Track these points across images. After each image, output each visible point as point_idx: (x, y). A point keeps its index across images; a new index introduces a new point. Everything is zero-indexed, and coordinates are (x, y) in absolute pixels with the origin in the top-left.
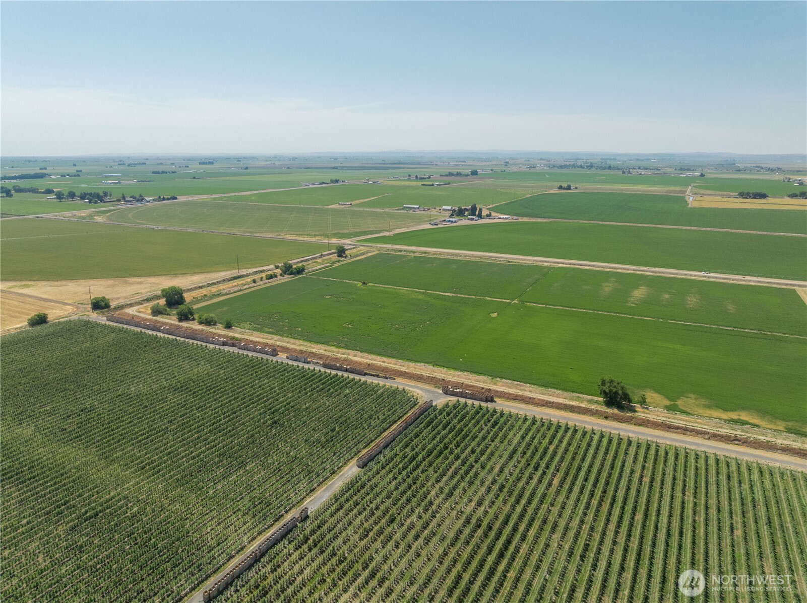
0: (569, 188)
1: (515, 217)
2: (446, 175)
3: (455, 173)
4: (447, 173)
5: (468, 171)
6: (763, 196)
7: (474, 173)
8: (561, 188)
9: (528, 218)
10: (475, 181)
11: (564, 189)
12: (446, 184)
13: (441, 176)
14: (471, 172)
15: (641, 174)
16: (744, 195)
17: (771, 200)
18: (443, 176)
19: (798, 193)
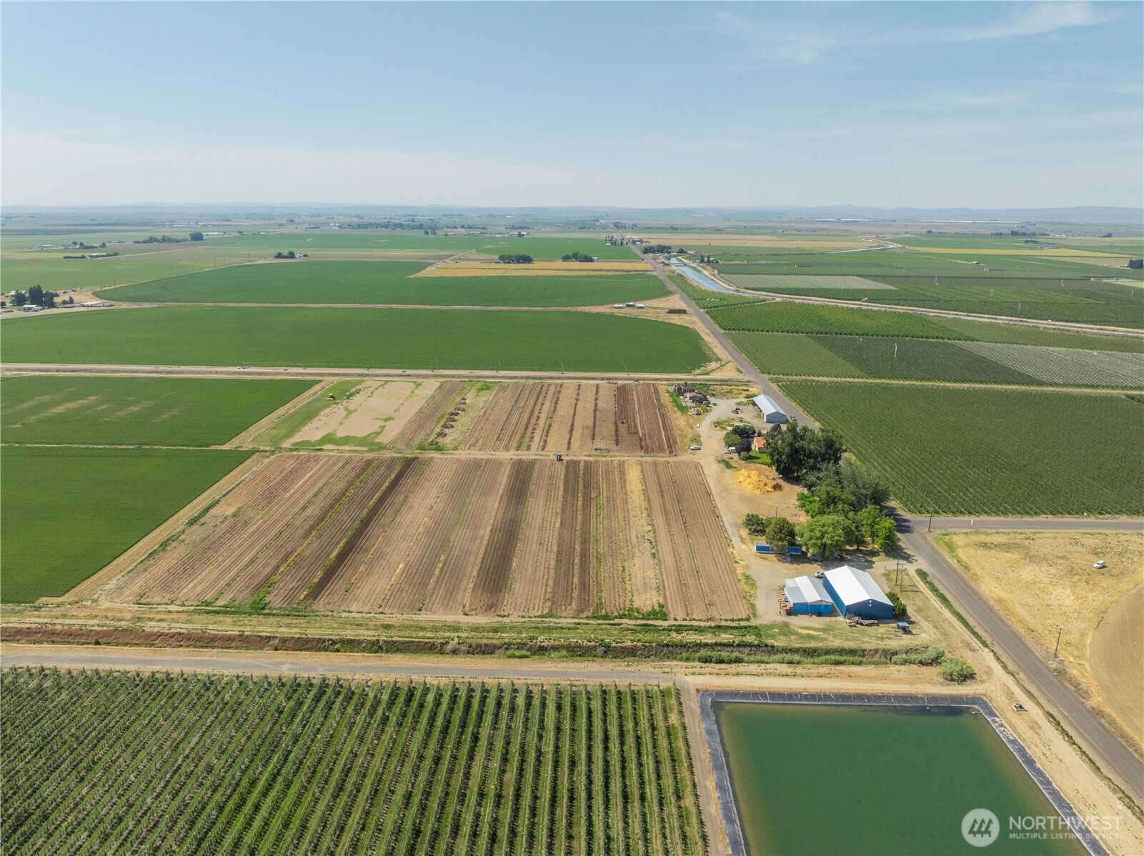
0: (292, 255)
1: (110, 302)
2: (145, 242)
3: (160, 238)
4: (147, 238)
5: (187, 235)
6: (527, 260)
7: (197, 237)
8: (279, 256)
9: (129, 303)
10: (199, 248)
11: (284, 257)
12: (108, 256)
13: (135, 242)
14: (191, 235)
15: (446, 235)
16: (505, 259)
17: (535, 265)
18: (139, 242)
19: (570, 254)
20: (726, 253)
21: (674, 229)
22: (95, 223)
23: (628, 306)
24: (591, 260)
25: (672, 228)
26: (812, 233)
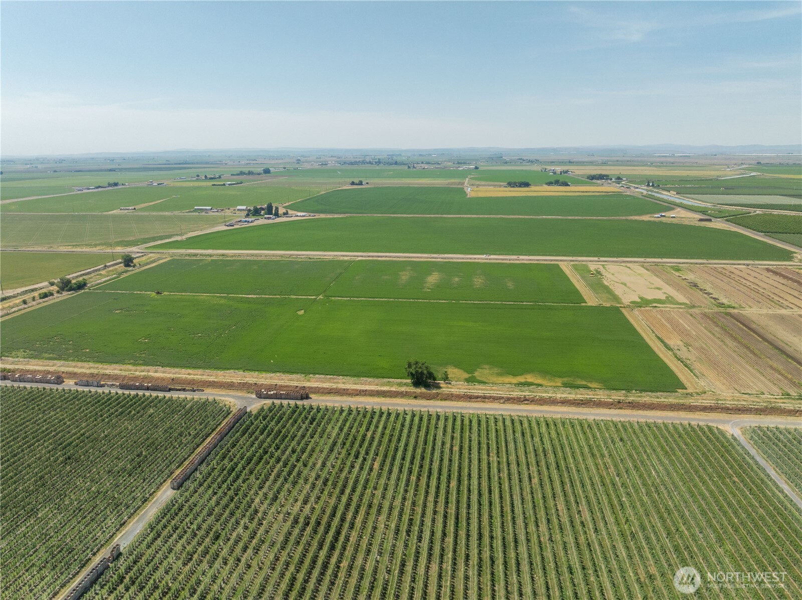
0: (361, 183)
1: (312, 214)
2: (238, 175)
3: (247, 172)
4: (239, 172)
5: (260, 170)
7: (267, 171)
8: (353, 183)
9: (325, 215)
10: (268, 180)
11: (357, 184)
12: (238, 184)
13: (232, 175)
14: (264, 170)
15: (424, 168)
16: (511, 184)
17: (533, 188)
18: (234, 175)
19: (553, 181)
20: (683, 180)
21: (571, 163)
22: (168, 163)
23: (662, 216)
24: (567, 185)
25: (570, 162)
26: (671, 165)
